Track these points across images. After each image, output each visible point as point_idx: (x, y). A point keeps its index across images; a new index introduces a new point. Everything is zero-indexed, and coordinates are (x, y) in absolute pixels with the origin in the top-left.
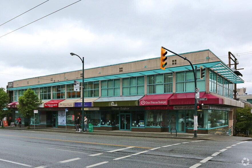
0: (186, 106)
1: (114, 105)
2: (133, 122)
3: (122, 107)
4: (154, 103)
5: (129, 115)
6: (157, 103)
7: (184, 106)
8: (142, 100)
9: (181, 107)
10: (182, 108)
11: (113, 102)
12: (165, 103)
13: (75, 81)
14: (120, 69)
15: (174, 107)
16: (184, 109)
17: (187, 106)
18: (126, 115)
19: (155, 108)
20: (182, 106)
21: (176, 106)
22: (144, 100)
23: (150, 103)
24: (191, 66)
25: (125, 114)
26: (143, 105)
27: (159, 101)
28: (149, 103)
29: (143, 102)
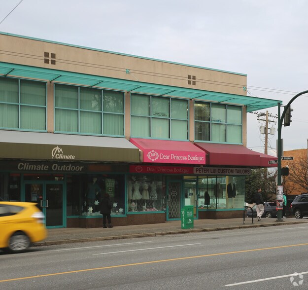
1: (61, 157)
4: (179, 158)
5: (60, 186)
6: (185, 158)
7: (212, 168)
8: (151, 150)
9: (208, 170)
11: (57, 148)
12: (201, 160)
15: (195, 169)
16: (213, 173)
21: (199, 168)
22: (155, 150)
23: (170, 158)
25: (44, 183)
26: (153, 160)
28: (167, 157)
29: (153, 155)
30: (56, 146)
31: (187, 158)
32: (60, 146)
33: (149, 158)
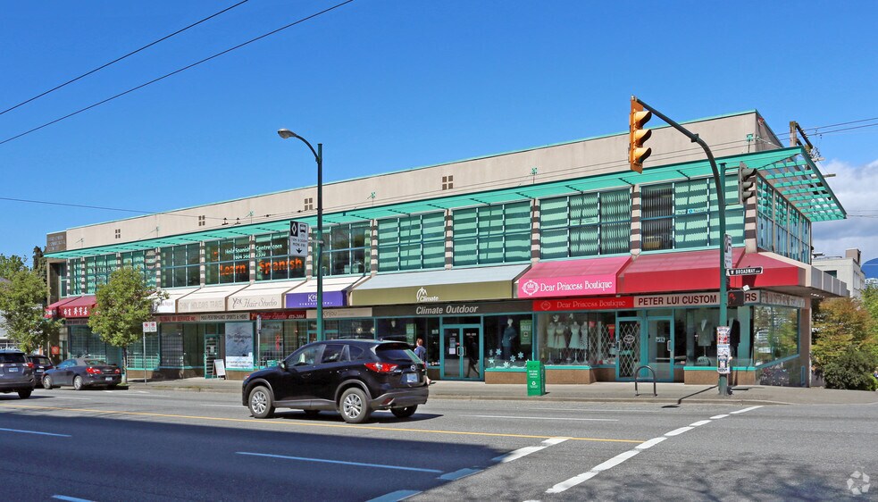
0: (677, 295)
1: (426, 299)
2: (491, 352)
3: (452, 303)
4: (569, 288)
5: (476, 330)
6: (579, 287)
7: (670, 296)
8: (527, 280)
9: (661, 301)
10: (665, 301)
11: (422, 290)
12: (607, 286)
13: (292, 223)
14: (444, 179)
15: (636, 299)
16: (672, 305)
17: (681, 296)
18: (466, 331)
19: (568, 305)
20: (665, 297)
21: (643, 297)
22: (534, 280)
23: (556, 288)
24: (708, 163)
25: (462, 327)
26: (530, 294)
27: (587, 282)
28: (551, 288)
29: (531, 286)
30: (420, 287)
31: (584, 286)
32: (425, 287)
33: (525, 291)
